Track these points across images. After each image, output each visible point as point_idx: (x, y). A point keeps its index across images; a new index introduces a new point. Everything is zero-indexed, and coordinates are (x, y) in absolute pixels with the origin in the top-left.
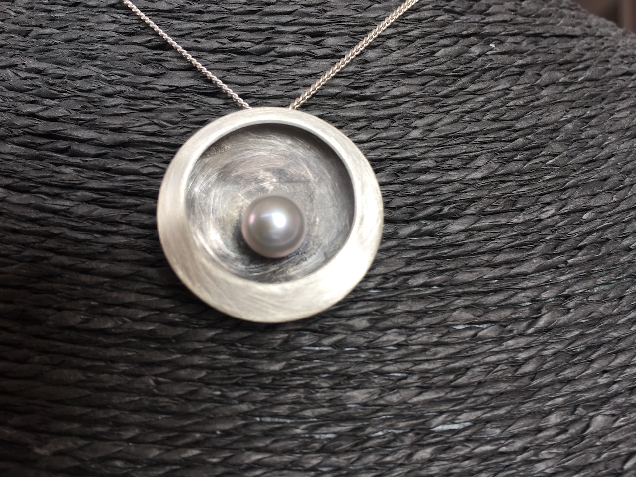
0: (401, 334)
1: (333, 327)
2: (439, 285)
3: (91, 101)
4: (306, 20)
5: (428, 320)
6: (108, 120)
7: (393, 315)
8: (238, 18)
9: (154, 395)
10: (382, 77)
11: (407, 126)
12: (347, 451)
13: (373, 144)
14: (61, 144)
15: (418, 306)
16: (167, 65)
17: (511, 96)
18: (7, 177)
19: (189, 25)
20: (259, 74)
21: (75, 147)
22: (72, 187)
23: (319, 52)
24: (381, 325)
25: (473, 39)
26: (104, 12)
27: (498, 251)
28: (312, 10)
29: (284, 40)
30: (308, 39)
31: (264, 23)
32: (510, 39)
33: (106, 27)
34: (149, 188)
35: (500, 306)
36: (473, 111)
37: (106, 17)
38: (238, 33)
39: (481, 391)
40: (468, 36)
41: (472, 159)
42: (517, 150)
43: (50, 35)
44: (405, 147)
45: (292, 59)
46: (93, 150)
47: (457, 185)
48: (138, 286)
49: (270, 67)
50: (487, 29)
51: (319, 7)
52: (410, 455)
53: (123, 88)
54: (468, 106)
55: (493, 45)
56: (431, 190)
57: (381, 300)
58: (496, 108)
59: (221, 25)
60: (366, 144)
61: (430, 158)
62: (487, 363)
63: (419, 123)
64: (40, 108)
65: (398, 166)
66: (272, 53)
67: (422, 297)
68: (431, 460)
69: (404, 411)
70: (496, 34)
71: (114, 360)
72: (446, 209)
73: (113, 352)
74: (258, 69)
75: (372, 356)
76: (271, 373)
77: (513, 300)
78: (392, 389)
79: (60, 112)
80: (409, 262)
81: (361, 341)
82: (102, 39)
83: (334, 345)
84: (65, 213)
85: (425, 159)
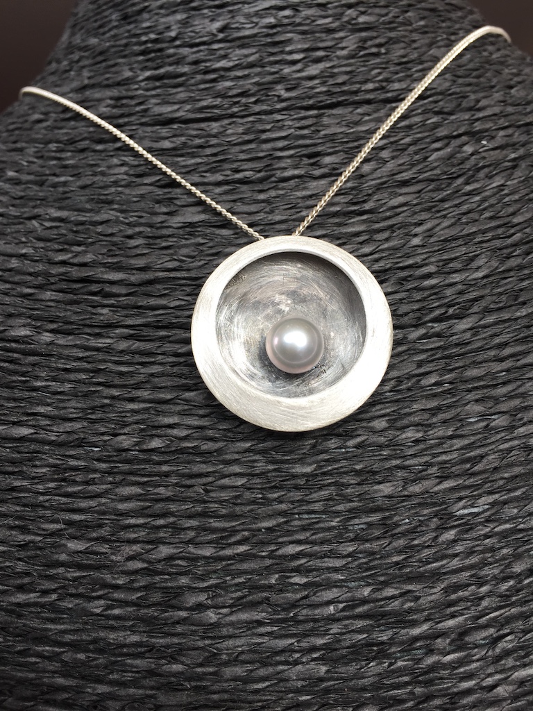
0: (418, 431)
1: (356, 429)
2: (450, 383)
3: (115, 244)
4: (301, 142)
5: (442, 416)
6: (133, 261)
7: (409, 414)
8: (237, 148)
9: (205, 502)
10: (378, 189)
11: (407, 234)
12: (378, 538)
13: (376, 256)
14: (95, 288)
15: (433, 404)
16: (178, 202)
17: (506, 192)
18: (52, 322)
19: (193, 161)
20: (263, 201)
21: (108, 288)
22: (111, 326)
23: (317, 173)
24: (399, 424)
25: (464, 138)
26: (112, 156)
27: (504, 345)
28: (306, 132)
29: (283, 165)
30: (306, 161)
31: (262, 151)
32: (502, 133)
33: (117, 170)
34: (178, 320)
35: (510, 397)
36: (469, 212)
37: (115, 161)
38: (239, 164)
39: (497, 476)
40: (459, 136)
41: (472, 259)
42: (515, 245)
43: (65, 184)
44: (407, 256)
45: (292, 182)
46: (124, 291)
47: (460, 287)
48: (178, 408)
49: (273, 193)
50: (478, 126)
51: (312, 128)
52: (436, 537)
53: (141, 229)
54: (465, 208)
55: (484, 142)
56: (435, 294)
57: (397, 401)
58: (492, 206)
59: (222, 157)
60: (370, 257)
61: (431, 263)
62: (501, 451)
63: (419, 230)
64: (70, 255)
65: (402, 274)
66: (273, 179)
67: (435, 395)
68: (455, 541)
69: (427, 500)
70: (487, 130)
71: (167, 475)
72: (451, 311)
73: (165, 468)
74: (262, 197)
75: (393, 453)
76: (304, 475)
77: (522, 390)
78: (414, 481)
79: (89, 258)
80: (420, 364)
81: (382, 440)
82: (115, 183)
83: (358, 446)
84: (108, 350)
85: (426, 265)
